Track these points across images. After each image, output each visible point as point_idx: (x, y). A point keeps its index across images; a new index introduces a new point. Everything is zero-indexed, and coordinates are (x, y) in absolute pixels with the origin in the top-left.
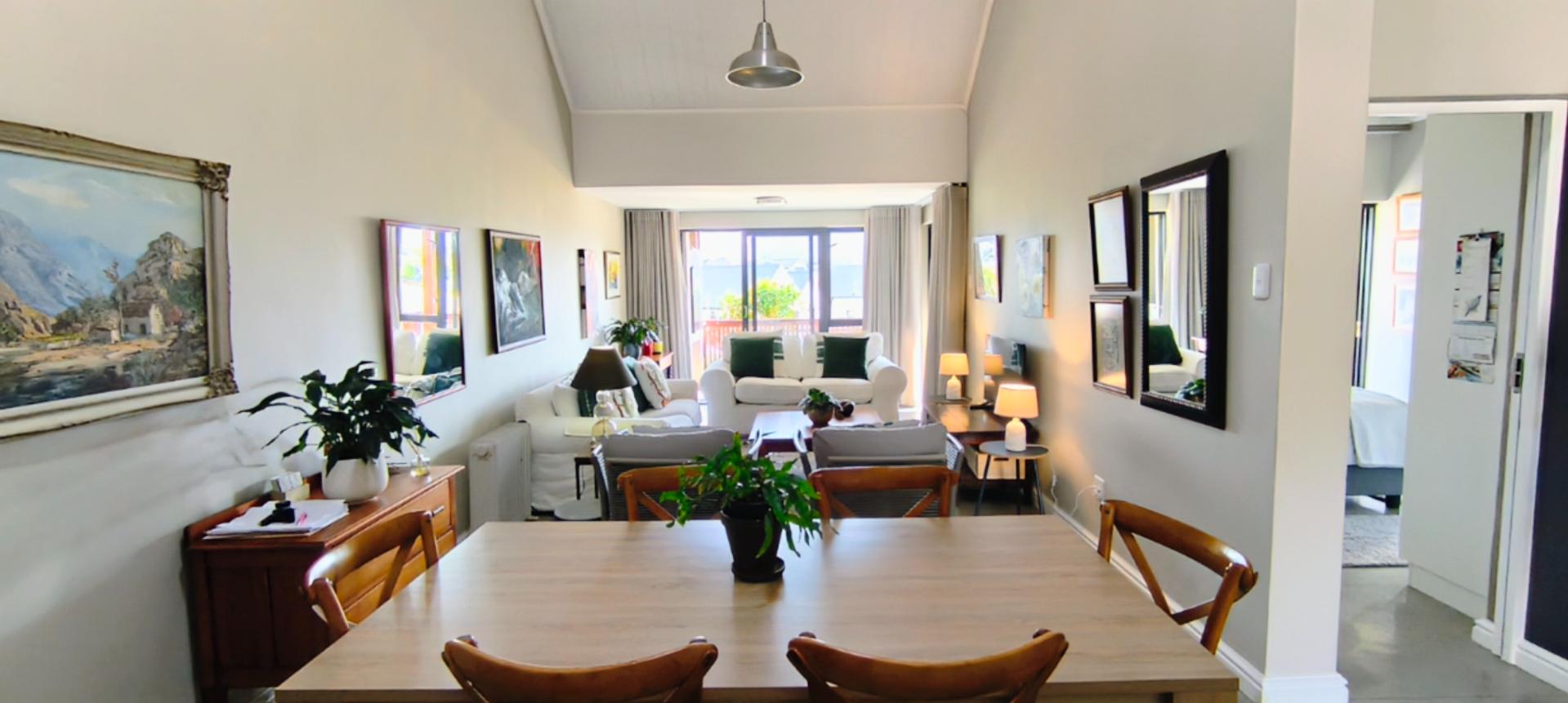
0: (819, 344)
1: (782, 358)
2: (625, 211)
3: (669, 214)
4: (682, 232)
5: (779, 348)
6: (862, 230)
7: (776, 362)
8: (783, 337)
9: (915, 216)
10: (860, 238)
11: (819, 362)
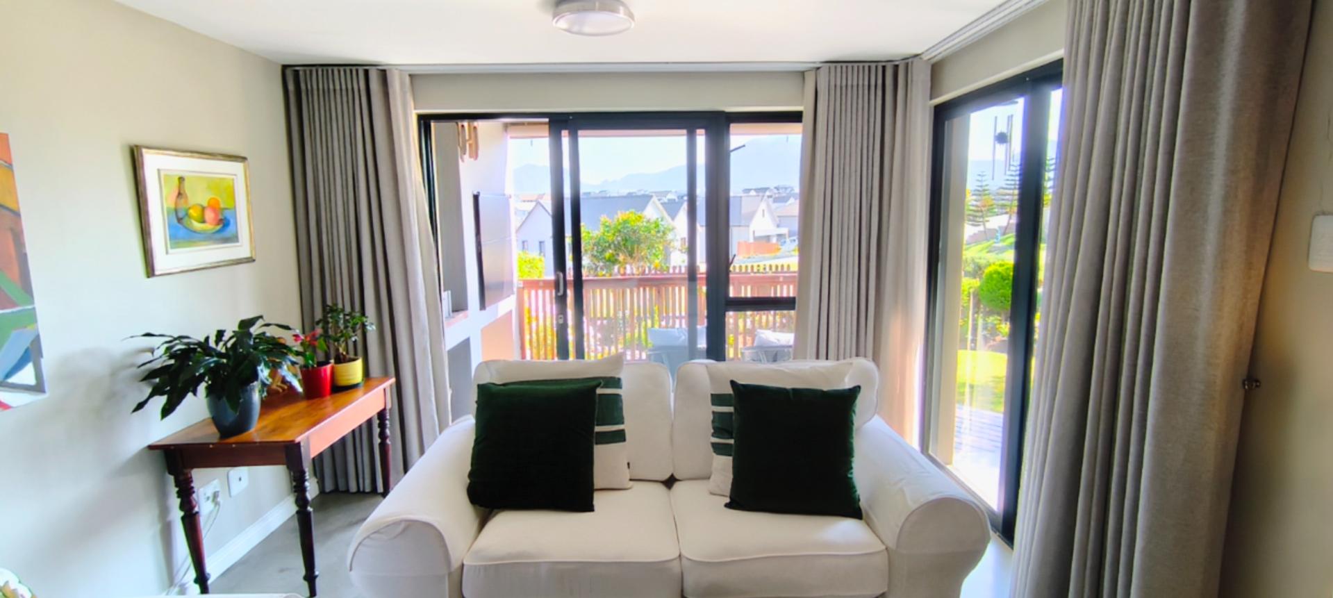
0: (717, 399)
1: (619, 437)
2: (285, 67)
3: (384, 75)
4: (425, 122)
5: (612, 409)
6: (795, 117)
7: (602, 453)
8: (624, 376)
9: (920, 78)
10: (791, 139)
11: (719, 449)
